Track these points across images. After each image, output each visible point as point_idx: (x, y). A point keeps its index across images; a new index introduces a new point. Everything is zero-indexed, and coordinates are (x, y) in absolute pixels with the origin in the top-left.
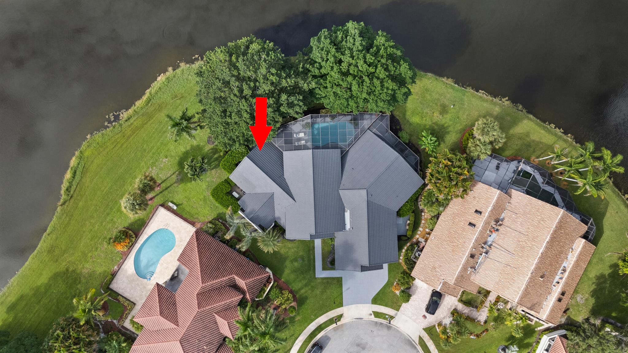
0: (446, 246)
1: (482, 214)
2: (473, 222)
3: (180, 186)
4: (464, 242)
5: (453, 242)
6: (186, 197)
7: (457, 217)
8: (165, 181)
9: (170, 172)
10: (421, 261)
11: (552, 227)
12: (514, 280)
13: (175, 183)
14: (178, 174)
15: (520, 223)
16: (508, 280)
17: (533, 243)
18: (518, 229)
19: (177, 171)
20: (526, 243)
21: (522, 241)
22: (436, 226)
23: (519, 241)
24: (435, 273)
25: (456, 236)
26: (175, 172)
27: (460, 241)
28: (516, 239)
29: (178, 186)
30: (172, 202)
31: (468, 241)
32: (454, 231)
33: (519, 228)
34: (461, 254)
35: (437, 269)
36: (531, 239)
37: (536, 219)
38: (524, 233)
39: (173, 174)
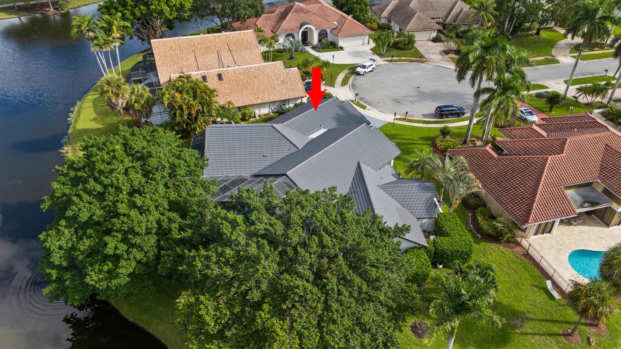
0: (257, 85)
1: (204, 75)
2: (216, 78)
3: (523, 309)
4: (240, 74)
5: (249, 82)
6: (521, 290)
7: (224, 93)
8: (550, 335)
9: (533, 340)
10: (287, 96)
11: (173, 40)
12: (237, 40)
13: (531, 319)
14: (518, 328)
15: (187, 62)
16: (241, 44)
17: (196, 44)
18: (194, 60)
19: (517, 334)
20: (201, 48)
21: (202, 52)
22: (246, 104)
23: (203, 54)
24: (286, 79)
25: (241, 83)
26: (521, 334)
27: (242, 77)
28: (204, 57)
29: (529, 312)
30: (552, 297)
31: (237, 72)
32: (238, 88)
33: (192, 59)
34: (253, 70)
35: (282, 80)
36: (194, 47)
37: (174, 53)
38: (193, 54)
39: (527, 334)
